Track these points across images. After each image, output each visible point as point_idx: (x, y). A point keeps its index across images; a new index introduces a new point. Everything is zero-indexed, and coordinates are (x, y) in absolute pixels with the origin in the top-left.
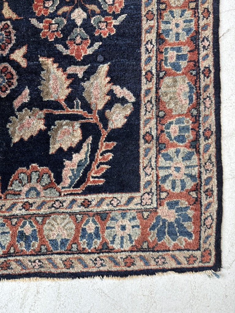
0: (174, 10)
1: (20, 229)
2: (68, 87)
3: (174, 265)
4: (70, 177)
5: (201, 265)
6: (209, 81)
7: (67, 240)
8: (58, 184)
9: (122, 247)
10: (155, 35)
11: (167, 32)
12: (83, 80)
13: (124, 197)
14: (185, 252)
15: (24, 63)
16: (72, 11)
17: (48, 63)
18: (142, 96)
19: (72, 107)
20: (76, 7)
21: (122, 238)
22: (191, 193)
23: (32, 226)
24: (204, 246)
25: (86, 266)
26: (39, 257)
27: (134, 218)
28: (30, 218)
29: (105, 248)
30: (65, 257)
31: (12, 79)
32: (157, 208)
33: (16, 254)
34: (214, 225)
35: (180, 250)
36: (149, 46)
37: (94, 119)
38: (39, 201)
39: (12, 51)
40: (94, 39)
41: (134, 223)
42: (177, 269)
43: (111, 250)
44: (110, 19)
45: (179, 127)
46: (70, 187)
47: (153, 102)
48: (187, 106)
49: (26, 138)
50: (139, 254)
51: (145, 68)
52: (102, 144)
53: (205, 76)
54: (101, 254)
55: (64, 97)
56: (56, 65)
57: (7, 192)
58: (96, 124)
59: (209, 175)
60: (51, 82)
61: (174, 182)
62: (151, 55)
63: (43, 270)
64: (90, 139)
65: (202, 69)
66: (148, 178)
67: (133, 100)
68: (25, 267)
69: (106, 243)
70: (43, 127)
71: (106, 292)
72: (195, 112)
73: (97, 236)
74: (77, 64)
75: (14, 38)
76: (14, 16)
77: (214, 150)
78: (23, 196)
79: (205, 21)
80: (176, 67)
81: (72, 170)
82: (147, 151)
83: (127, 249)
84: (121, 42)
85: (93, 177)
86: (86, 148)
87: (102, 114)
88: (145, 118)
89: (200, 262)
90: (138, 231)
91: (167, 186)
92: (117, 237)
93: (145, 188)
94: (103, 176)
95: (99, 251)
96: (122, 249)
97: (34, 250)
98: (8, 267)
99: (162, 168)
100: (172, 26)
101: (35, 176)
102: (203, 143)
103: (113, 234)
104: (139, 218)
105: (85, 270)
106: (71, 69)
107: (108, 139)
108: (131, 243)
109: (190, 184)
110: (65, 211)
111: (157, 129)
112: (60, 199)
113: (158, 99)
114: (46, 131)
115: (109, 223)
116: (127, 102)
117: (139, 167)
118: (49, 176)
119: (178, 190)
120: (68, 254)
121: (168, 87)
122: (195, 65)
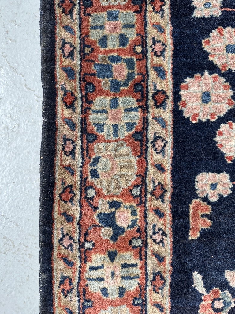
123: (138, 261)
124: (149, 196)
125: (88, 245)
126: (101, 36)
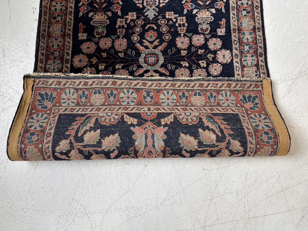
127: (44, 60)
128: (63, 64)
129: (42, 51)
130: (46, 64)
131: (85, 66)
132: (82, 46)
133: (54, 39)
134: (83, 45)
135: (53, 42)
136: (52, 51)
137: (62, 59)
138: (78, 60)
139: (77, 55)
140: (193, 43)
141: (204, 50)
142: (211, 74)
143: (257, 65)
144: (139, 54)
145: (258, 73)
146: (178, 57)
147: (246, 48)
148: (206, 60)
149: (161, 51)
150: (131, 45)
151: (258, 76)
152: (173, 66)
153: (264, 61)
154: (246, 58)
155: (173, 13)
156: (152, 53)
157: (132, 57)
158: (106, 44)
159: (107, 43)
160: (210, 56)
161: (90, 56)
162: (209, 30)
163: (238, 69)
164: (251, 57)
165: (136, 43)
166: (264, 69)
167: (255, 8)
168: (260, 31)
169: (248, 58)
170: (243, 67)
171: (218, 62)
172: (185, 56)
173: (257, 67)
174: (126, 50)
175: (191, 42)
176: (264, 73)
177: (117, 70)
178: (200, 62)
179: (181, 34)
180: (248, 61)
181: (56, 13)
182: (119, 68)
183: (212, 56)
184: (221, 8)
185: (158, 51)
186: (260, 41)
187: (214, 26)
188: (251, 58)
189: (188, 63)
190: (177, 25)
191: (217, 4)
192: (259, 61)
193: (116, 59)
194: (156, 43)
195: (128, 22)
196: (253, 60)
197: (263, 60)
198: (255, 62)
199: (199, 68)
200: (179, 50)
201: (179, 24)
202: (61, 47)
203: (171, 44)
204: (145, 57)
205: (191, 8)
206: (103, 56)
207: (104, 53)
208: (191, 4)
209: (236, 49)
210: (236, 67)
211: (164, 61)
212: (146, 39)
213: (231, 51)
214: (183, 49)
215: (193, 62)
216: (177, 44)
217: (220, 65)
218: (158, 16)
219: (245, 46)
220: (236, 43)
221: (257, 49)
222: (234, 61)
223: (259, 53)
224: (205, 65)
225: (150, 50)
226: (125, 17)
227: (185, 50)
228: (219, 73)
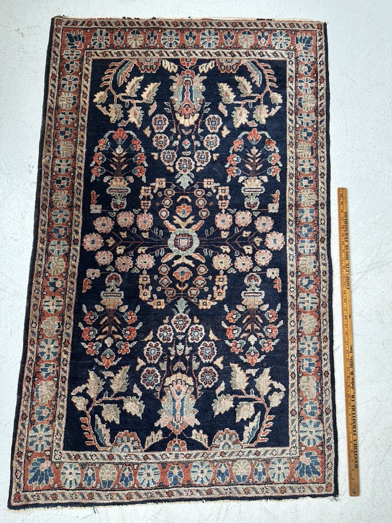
0: (307, 336)
1: (218, 469)
2: (247, 382)
3: (310, 493)
4: (248, 437)
5: (326, 492)
6: (328, 379)
7: (246, 476)
8: (241, 441)
9: (279, 481)
10: (296, 351)
11: (303, 349)
12: (255, 377)
13: (280, 449)
14: (317, 484)
15: (221, 367)
16: (249, 336)
17: (235, 367)
18: (290, 388)
19: (249, 394)
20: (251, 334)
21: (279, 475)
22: (319, 447)
23: (226, 467)
24: (327, 481)
25: (257, 493)
26: (230, 487)
27: (286, 463)
28: (224, 462)
29: (269, 482)
30: (245, 487)
31: (215, 376)
32: (299, 457)
33: (216, 484)
34: (333, 468)
35: (313, 483)
36: (293, 358)
37: (261, 401)
38: (230, 451)
39: (215, 359)
40: (261, 353)
41: (286, 466)
42: (312, 495)
43: (272, 483)
44: (270, 341)
45: (311, 406)
46: (248, 443)
47: (296, 391)
48: (315, 394)
49: (223, 413)
50: (289, 485)
51: (290, 371)
52: (267, 417)
53: (325, 376)
54: (266, 485)
55: (244, 388)
56: (240, 368)
57: (212, 446)
58: (263, 404)
59: (329, 436)
60: (237, 378)
61: (309, 440)
62: (294, 363)
63: (232, 495)
64: (259, 414)
65: (324, 372)
66: (294, 438)
67: (285, 390)
68: (221, 493)
69: (269, 478)
70: (233, 406)
71: (269, 510)
72: (320, 398)
73: (264, 474)
74: (252, 368)
75: (216, 351)
76: (216, 339)
77: (332, 421)
78: (221, 448)
79: (325, 344)
80: (309, 370)
81: (249, 432)
82: (293, 421)
83: (282, 482)
84: (276, 356)
85: (261, 437)
86: (257, 419)
87: (266, 398)
88: (291, 400)
89: (326, 491)
90: (288, 471)
91: (305, 443)
92: (276, 474)
93: (292, 444)
94: (267, 436)
95: (265, 483)
96: (279, 482)
97: (227, 482)
98: (211, 493)
99: (302, 432)
100: (306, 346)
101: (228, 436)
102: (325, 417)
103: (274, 472)
104: (289, 463)
105: (257, 495)
106: (249, 371)
107: (270, 413)
108: (284, 478)
109: (318, 442)
110: (245, 458)
111: (299, 408)
112: (242, 450)
113: (299, 390)
114: (234, 408)
115: (271, 466)
116: (281, 391)
117: (288, 431)
118: (236, 436)
119: (311, 445)
120: (247, 485)
121: (304, 382)
122: (320, 370)
123: (62, 300)
124: (69, 276)
125: (44, 293)
126: (56, 219)
127: (46, 239)
128: (70, 245)
129: (42, 227)
130: (48, 245)
131: (99, 248)
132: (95, 223)
133: (58, 211)
134: (96, 221)
135: (57, 215)
136: (56, 227)
137: (69, 239)
138: (91, 240)
139: (88, 234)
140: (237, 222)
141: (250, 232)
142: (258, 263)
143: (317, 254)
144: (167, 234)
145: (317, 264)
146: (217, 240)
147: (305, 230)
148: (252, 245)
149: (196, 232)
150: (158, 223)
151: (317, 268)
152: (211, 252)
153: (326, 249)
154: (303, 244)
155: (212, 180)
156: (185, 234)
157: (159, 238)
158: (126, 220)
159: (128, 218)
160: (257, 241)
161: (105, 236)
162: (258, 205)
163: (291, 258)
164: (310, 242)
165: (164, 220)
166: (325, 259)
167: (319, 176)
168: (324, 208)
169: (305, 244)
170: (299, 255)
171: (267, 248)
172: (227, 238)
173: (317, 256)
174: (152, 228)
175: (234, 221)
176: (325, 265)
177: (140, 254)
178: (245, 247)
179: (222, 209)
180: (305, 248)
181: (61, 175)
182: (142, 253)
183: (260, 240)
184: (276, 175)
185: (192, 232)
186: (323, 222)
187: (265, 199)
188: (310, 245)
189: (230, 248)
190: (218, 197)
191: (271, 170)
192: (320, 248)
193: (139, 240)
194: (190, 221)
195: (155, 191)
196: (311, 247)
197: (325, 247)
198: (314, 250)
199: (243, 255)
200: (218, 231)
201: (221, 197)
202: (68, 222)
203: (208, 223)
204: (175, 239)
205: (236, 175)
206: (123, 237)
207: (124, 232)
208: (236, 168)
209: (291, 231)
210: (290, 255)
211: (200, 244)
212: (178, 216)
213: (285, 234)
214: (223, 230)
215: (236, 246)
216: (217, 223)
217: (270, 252)
218: (193, 184)
219: (303, 228)
220: (292, 224)
221: (318, 232)
222: (288, 248)
223: (320, 237)
224: (250, 252)
225: (181, 230)
226: (151, 184)
227: (226, 231)
228: (268, 262)
